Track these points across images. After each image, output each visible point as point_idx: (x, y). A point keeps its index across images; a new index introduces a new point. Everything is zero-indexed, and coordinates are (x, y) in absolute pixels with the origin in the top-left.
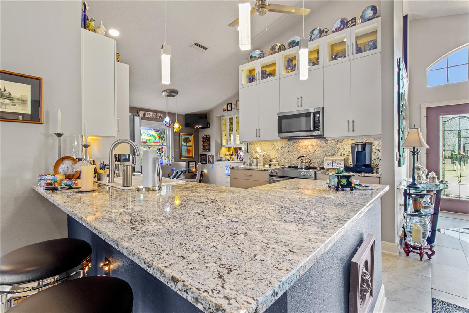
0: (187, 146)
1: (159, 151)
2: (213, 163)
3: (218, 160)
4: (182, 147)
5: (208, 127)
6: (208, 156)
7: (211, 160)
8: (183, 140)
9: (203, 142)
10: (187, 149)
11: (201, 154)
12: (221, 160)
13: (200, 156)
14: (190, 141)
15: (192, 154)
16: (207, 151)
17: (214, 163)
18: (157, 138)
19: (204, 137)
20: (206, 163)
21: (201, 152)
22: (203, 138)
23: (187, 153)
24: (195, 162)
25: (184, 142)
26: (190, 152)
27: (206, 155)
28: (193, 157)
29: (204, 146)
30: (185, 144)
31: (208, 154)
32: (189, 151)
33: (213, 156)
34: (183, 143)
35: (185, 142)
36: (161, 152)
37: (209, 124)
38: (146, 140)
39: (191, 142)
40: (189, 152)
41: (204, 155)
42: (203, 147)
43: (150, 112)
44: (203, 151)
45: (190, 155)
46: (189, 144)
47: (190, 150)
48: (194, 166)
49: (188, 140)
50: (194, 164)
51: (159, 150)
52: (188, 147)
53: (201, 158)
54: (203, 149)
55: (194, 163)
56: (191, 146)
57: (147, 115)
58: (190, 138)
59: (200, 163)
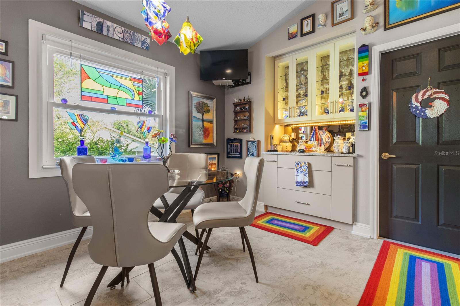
0: (203, 121)
1: (141, 127)
4: (194, 123)
5: (248, 81)
6: (248, 142)
7: (253, 149)
8: (196, 107)
9: (236, 113)
10: (203, 126)
11: (229, 140)
12: (277, 151)
13: (228, 143)
14: (208, 111)
15: (213, 139)
16: (245, 131)
18: (136, 94)
19: (237, 102)
20: (241, 157)
21: (230, 133)
22: (236, 105)
23: (202, 136)
24: (218, 154)
25: (197, 110)
26: (209, 133)
27: (241, 140)
28: (215, 144)
29: (236, 121)
30: (199, 116)
31: (246, 137)
32: (206, 132)
33: (259, 142)
34: (195, 113)
35: (199, 111)
36: (145, 128)
37: (250, 75)
38: (106, 97)
39: (211, 112)
40: (207, 133)
41: (235, 140)
42: (234, 124)
43: (116, 25)
44: (235, 132)
45: (208, 141)
46: (207, 116)
47: (209, 129)
48: (215, 162)
49: (205, 109)
50: (215, 158)
51: (140, 124)
52: (204, 122)
53: (229, 146)
54: (236, 129)
55: (216, 156)
56: (211, 122)
57: (108, 30)
58: (209, 105)
59: (228, 157)
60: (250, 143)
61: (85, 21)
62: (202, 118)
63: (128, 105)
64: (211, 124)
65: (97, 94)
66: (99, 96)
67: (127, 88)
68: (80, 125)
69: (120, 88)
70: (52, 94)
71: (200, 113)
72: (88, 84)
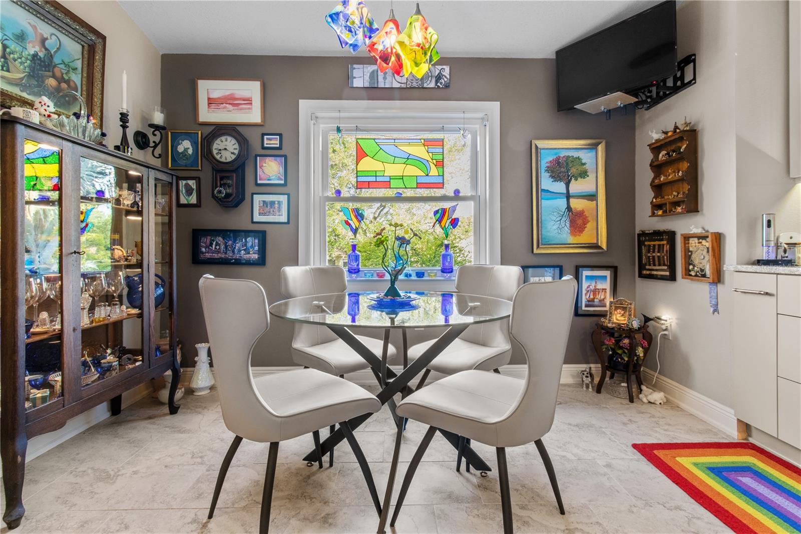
0: (568, 196)
1: (440, 221)
2: (718, 278)
3: (759, 262)
4: (544, 203)
5: (688, 77)
6: (687, 238)
7: (702, 259)
8: (548, 169)
9: (657, 168)
10: (569, 208)
11: (643, 234)
13: (640, 244)
14: (584, 174)
15: (598, 234)
16: (679, 209)
17: (727, 277)
18: (433, 166)
19: (657, 141)
20: (672, 278)
22: (656, 148)
23: (567, 229)
24: (615, 270)
25: (552, 177)
27: (671, 235)
28: (603, 244)
29: (658, 188)
30: (560, 187)
32: (577, 221)
33: (718, 239)
34: (547, 183)
35: (556, 177)
36: (446, 222)
37: (694, 61)
38: (388, 179)
39: (592, 176)
40: (580, 222)
41: (658, 234)
42: (653, 194)
44: (653, 215)
46: (577, 187)
47: (586, 213)
48: (607, 285)
49: (573, 171)
50: (605, 277)
51: (438, 216)
52: (571, 200)
53: (644, 251)
54: (656, 207)
55: (607, 273)
56: (592, 197)
57: (385, 78)
58: (583, 161)
59: (641, 276)
60: (693, 242)
61: (355, 78)
62: (565, 192)
63: (420, 185)
64: (592, 201)
65: (376, 176)
66: (379, 179)
67: (420, 160)
68: (354, 223)
69: (409, 161)
70: (325, 186)
71: (560, 180)
72: (367, 164)
